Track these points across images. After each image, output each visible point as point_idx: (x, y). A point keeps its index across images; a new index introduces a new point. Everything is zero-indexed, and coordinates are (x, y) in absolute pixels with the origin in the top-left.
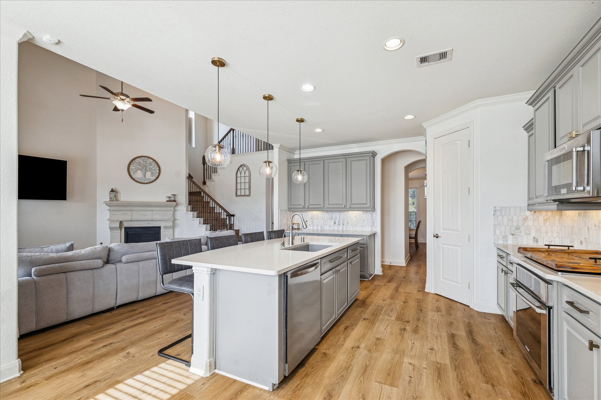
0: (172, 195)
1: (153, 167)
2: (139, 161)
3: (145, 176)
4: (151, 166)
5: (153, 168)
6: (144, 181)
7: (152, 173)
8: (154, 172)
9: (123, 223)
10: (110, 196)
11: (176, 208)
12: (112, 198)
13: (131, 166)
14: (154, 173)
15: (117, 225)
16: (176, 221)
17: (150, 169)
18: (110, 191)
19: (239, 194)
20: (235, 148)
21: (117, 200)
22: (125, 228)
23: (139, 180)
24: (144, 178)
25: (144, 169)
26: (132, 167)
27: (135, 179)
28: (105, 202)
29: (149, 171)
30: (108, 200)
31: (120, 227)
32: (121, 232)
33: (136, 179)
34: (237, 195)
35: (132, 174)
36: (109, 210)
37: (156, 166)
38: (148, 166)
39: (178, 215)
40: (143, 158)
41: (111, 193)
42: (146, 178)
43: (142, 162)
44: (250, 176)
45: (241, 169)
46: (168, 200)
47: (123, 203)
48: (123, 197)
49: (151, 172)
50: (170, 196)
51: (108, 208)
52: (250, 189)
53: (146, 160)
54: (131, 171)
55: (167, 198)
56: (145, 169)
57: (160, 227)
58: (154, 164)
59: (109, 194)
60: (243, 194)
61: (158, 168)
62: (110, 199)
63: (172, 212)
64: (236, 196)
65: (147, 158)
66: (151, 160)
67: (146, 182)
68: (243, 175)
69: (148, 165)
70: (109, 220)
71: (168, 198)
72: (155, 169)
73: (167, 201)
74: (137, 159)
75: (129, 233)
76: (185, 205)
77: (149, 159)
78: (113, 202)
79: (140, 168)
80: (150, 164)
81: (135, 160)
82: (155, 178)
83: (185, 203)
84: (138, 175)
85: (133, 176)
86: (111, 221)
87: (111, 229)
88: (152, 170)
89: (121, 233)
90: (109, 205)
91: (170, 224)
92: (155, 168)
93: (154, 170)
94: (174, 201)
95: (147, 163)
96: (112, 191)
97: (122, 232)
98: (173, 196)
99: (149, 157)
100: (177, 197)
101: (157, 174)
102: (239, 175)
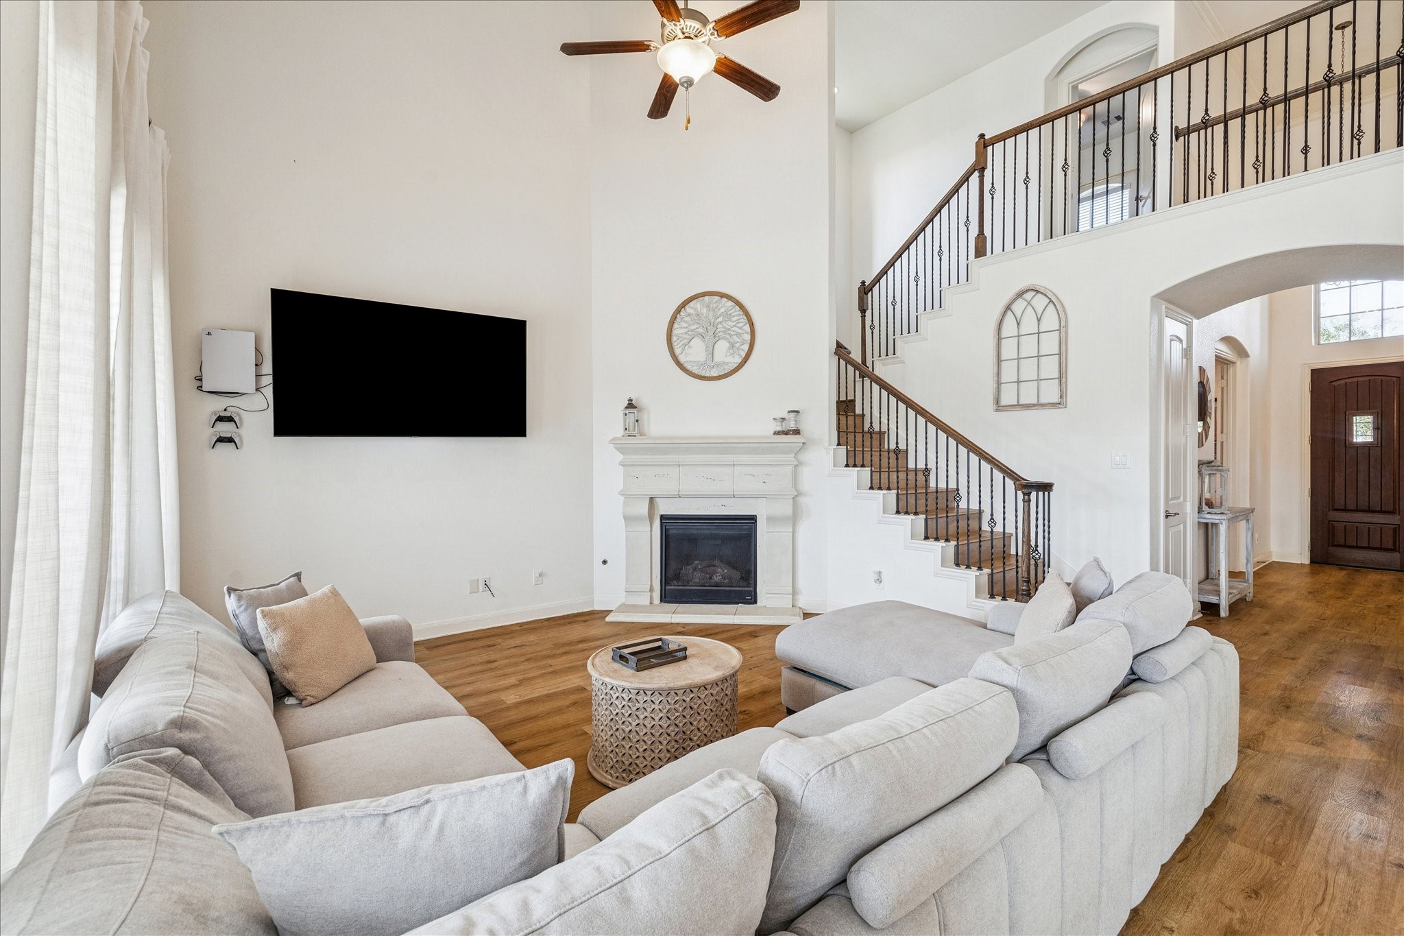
0: (789, 412)
1: (735, 326)
2: (695, 309)
3: (713, 356)
4: (729, 323)
5: (733, 329)
6: (710, 371)
7: (732, 345)
8: (737, 340)
9: (657, 502)
10: (625, 421)
11: (802, 457)
12: (631, 429)
13: (676, 326)
14: (738, 345)
15: (643, 509)
16: (801, 500)
17: (726, 331)
18: (626, 408)
19: (1008, 398)
20: (987, 232)
21: (641, 434)
22: (662, 517)
23: (695, 370)
24: (710, 362)
25: (711, 333)
26: (677, 331)
27: (685, 365)
28: (614, 441)
29: (724, 338)
30: (620, 432)
31: (651, 517)
32: (651, 531)
33: (689, 368)
34: (999, 407)
35: (678, 351)
36: (622, 464)
37: (744, 319)
38: (720, 322)
39: (807, 477)
40: (707, 298)
41: (627, 412)
42: (715, 360)
43: (705, 311)
44: (1062, 330)
45: (1019, 306)
46: (779, 429)
47: (657, 442)
48: (657, 425)
49: (729, 342)
50: (785, 415)
51: (620, 457)
52: (1064, 380)
53: (715, 305)
54: (675, 344)
55: (774, 423)
56: (711, 335)
57: (753, 519)
58: (737, 315)
59: (622, 415)
60: (1028, 397)
61: (747, 328)
62: (626, 429)
63: (790, 467)
64: (997, 410)
65: (717, 298)
66: (730, 303)
67: (714, 373)
68: (1029, 325)
69: (720, 319)
70: (622, 494)
71: (779, 423)
72: (740, 331)
73: (777, 433)
74: (692, 304)
75: (671, 532)
76: (826, 444)
77: (724, 300)
78: (632, 440)
79: (700, 330)
80: (728, 316)
81: (687, 307)
82: (740, 361)
83: (826, 438)
84: (694, 354)
85: (682, 359)
86: (627, 496)
87: (627, 519)
88: (731, 336)
89: (653, 533)
90: (622, 448)
91: (785, 509)
92: (741, 328)
93: (738, 334)
94: (797, 432)
95: (719, 313)
96: (631, 405)
97: (653, 529)
98: (792, 415)
99: (723, 295)
100: (802, 417)
101: (746, 347)
102: (1009, 327)
